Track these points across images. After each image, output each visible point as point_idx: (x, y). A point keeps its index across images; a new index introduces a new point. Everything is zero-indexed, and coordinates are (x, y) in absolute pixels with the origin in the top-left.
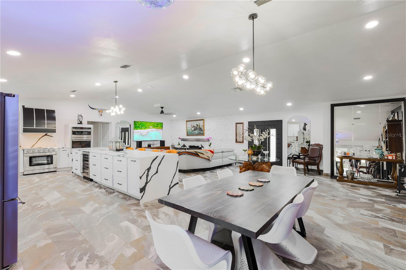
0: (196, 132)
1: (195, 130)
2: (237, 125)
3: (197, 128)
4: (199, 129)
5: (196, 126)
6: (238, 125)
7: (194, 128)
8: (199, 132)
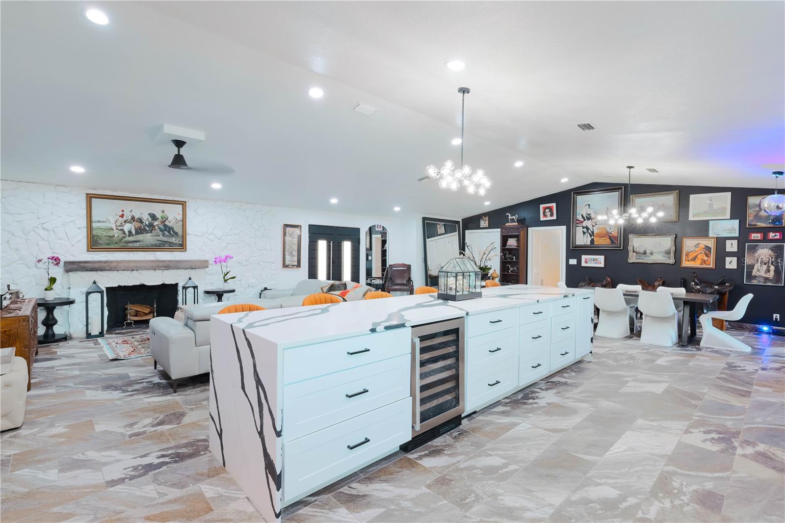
0: (148, 238)
1: (139, 231)
2: (286, 229)
3: (151, 225)
4: (161, 230)
5: (146, 219)
6: (288, 229)
7: (138, 225)
8: (161, 238)
